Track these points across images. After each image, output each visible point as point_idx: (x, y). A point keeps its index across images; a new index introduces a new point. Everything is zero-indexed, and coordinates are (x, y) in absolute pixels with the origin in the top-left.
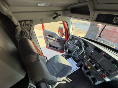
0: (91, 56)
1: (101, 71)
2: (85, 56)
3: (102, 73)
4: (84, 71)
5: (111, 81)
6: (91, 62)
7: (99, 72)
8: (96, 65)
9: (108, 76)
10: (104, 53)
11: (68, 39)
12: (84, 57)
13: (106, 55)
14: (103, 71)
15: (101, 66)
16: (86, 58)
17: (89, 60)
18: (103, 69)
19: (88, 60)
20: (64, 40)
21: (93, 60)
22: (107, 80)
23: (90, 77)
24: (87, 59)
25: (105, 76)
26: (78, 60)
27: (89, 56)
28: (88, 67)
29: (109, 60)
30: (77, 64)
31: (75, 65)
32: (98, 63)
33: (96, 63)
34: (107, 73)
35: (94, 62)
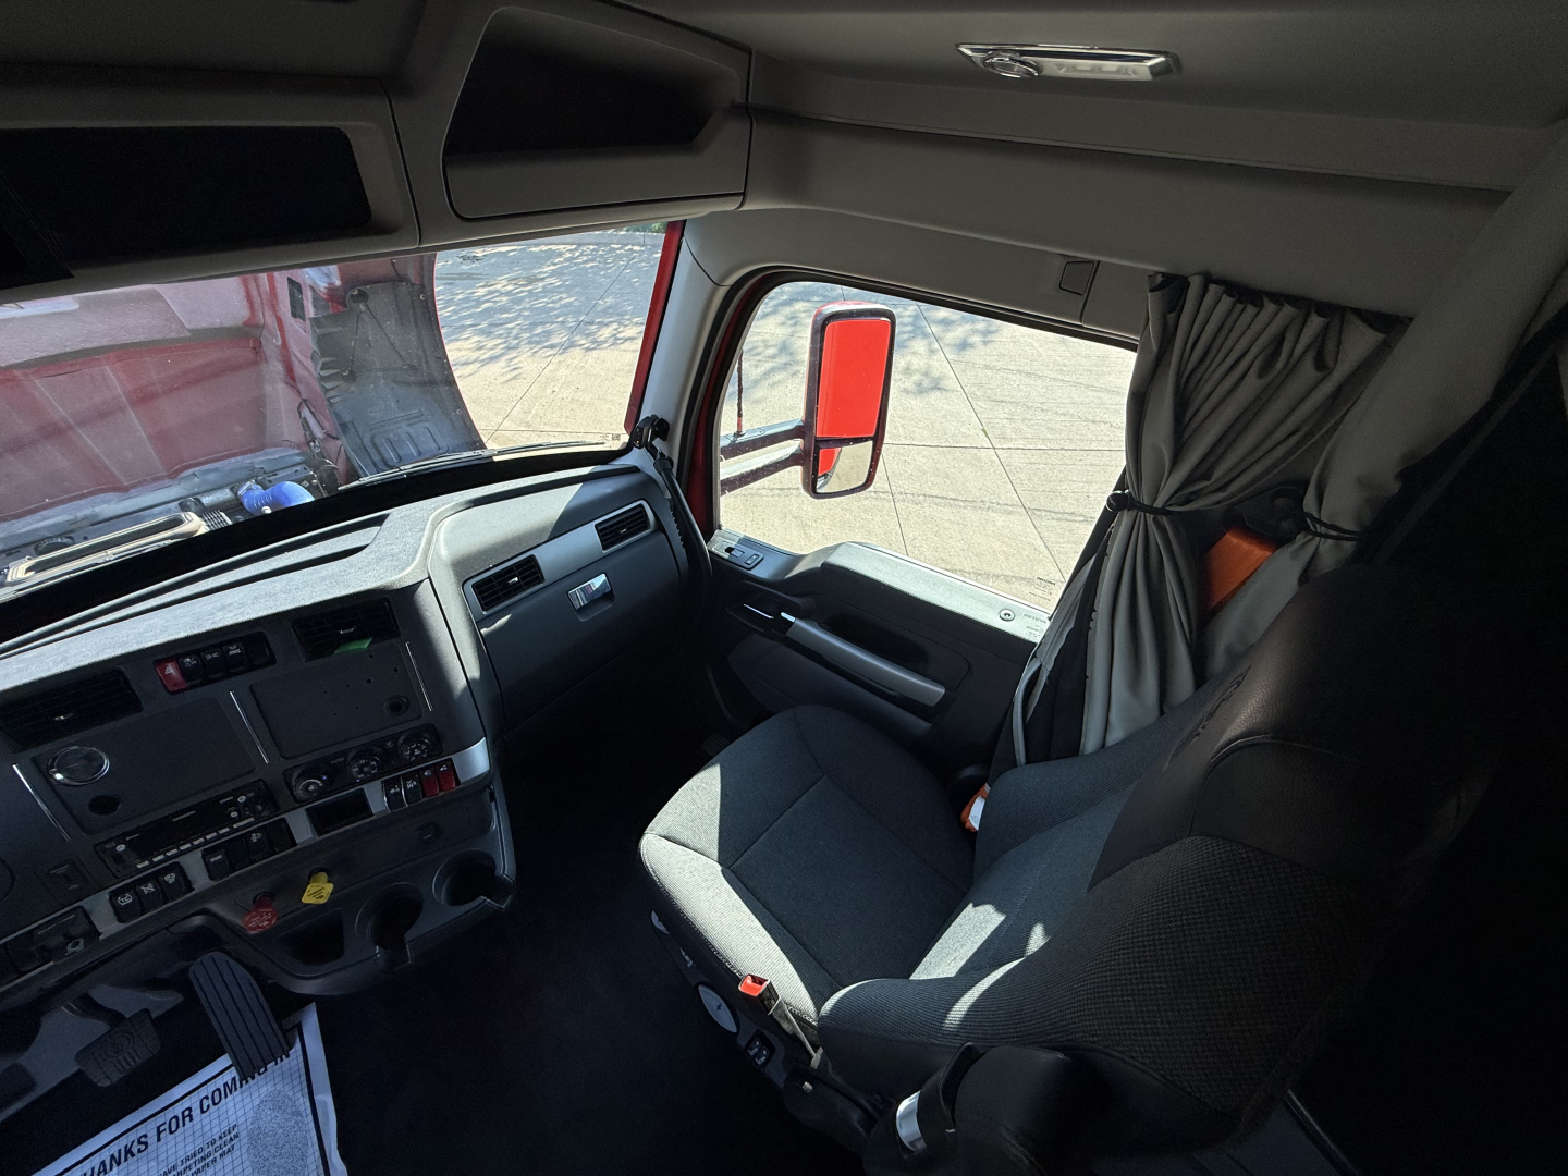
0: (131, 817)
1: (387, 785)
2: (97, 903)
3: (407, 777)
5: (491, 742)
6: (234, 855)
7: (394, 801)
8: (300, 802)
9: (445, 739)
10: (162, 662)
14: (387, 763)
15: (324, 760)
16: (142, 904)
17: (194, 865)
18: (365, 752)
19: (185, 883)
21: (211, 814)
24: (164, 893)
25: (440, 764)
26: (154, 1015)
27: (118, 858)
28: (307, 899)
29: (272, 661)
30: (224, 1061)
31: (229, 1088)
32: (287, 774)
33: (268, 798)
34: (415, 737)
35: (258, 820)
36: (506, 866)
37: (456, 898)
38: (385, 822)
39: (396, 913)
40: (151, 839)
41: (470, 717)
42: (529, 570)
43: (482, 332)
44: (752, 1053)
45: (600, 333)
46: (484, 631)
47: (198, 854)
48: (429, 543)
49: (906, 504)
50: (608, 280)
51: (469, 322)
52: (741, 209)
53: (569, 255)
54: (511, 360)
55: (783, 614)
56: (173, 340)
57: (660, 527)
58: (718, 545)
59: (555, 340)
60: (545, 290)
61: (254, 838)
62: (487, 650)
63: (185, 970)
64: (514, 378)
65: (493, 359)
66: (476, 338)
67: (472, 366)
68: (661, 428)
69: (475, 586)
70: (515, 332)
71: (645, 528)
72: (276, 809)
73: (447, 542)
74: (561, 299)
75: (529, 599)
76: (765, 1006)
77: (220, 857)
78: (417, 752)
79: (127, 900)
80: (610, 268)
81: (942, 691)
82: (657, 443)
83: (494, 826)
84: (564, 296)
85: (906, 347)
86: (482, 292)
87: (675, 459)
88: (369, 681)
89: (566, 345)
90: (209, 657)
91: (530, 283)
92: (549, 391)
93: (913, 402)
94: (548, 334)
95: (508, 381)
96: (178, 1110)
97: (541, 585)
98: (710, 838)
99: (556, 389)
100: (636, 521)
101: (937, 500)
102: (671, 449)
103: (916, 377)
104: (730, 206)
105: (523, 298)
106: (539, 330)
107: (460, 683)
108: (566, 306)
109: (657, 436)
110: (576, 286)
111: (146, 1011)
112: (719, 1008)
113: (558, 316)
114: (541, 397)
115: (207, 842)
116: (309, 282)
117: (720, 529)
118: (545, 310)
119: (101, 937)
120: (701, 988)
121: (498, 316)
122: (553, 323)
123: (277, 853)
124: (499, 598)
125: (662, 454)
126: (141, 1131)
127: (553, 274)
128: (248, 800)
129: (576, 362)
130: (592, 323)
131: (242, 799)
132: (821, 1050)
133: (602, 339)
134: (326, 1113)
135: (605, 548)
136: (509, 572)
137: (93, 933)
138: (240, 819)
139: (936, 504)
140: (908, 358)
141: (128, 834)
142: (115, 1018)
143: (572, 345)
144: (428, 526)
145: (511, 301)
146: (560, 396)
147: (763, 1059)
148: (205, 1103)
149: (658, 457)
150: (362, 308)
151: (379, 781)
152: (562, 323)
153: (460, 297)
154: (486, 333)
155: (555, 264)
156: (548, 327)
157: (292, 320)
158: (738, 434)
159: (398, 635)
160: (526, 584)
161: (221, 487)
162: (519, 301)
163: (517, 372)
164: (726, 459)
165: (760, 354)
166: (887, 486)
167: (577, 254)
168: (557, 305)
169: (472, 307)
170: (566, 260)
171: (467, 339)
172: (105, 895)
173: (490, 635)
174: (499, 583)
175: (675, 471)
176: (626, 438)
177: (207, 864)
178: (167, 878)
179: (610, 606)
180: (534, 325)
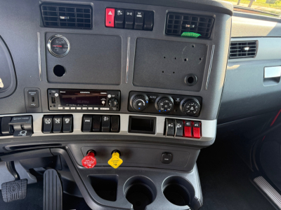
0: (66, 82)
2: (38, 118)
3: (179, 121)
5: (218, 123)
6: (94, 123)
8: (130, 110)
9: (202, 109)
10: (109, 8)
12: (37, 131)
13: (125, 10)
14: (173, 113)
15: (149, 94)
16: (52, 128)
17: (78, 118)
19: (71, 127)
21: (94, 99)
22: (209, 130)
25: (196, 122)
26: (29, 183)
28: (110, 162)
29: (151, 29)
32: (132, 92)
33: (118, 103)
35: (111, 111)
38: (158, 141)
40: (70, 97)
41: (217, 105)
42: (252, 47)
46: (228, 67)
47: (81, 115)
61: (105, 119)
63: (43, 172)
72: (119, 109)
77: (89, 121)
88: (185, 60)
90: (128, 14)
97: (253, 58)
111: (27, 180)
115: (88, 111)
119: (33, 135)
123: (110, 132)
128: (112, 98)
131: (109, 96)
137: (31, 131)
138: (105, 106)
141: (62, 89)
151: (165, 117)
172: (42, 115)
173: (229, 70)
177: (83, 121)
178: (66, 120)
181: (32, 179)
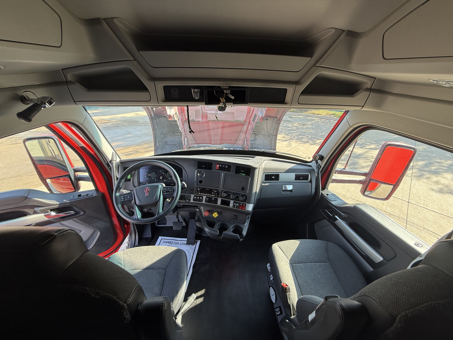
0: (202, 186)
1: (234, 202)
2: (192, 196)
3: (238, 203)
4: (212, 232)
6: (209, 200)
7: (234, 206)
8: (222, 197)
9: (247, 199)
10: (218, 164)
11: (115, 183)
12: (192, 201)
13: (222, 165)
14: (236, 199)
15: (228, 192)
16: (196, 200)
17: (204, 197)
18: (234, 194)
19: (202, 200)
20: (95, 194)
21: (210, 191)
22: (250, 207)
23: (229, 232)
24: (199, 200)
25: (244, 204)
27: (198, 190)
28: (213, 215)
29: (230, 171)
30: (186, 239)
31: (184, 244)
32: (222, 191)
33: (218, 194)
34: (243, 196)
35: (215, 196)
36: (244, 233)
37: (233, 232)
38: (230, 210)
39: (223, 228)
40: (203, 190)
41: (253, 199)
42: (277, 177)
43: (286, 134)
44: (276, 310)
45: (317, 141)
46: (263, 184)
47: (206, 197)
48: (262, 163)
49: (413, 227)
50: (325, 129)
51: (284, 131)
52: (362, 109)
53: (317, 121)
54: (290, 142)
55: (336, 216)
56: (232, 121)
57: (311, 181)
58: (324, 192)
59: (303, 140)
60: (306, 128)
61: (213, 199)
62: (262, 188)
63: (189, 221)
64: (289, 146)
65: (286, 141)
66: (284, 135)
67: (280, 141)
68: (322, 158)
69: (266, 175)
70: (294, 136)
71: (307, 180)
72: (218, 196)
73: (265, 164)
74: (310, 131)
75: (274, 183)
76: (286, 292)
78: (242, 199)
79: (195, 198)
80: (327, 126)
81: (382, 259)
82: (319, 161)
83: (246, 224)
84: (311, 130)
85: (440, 174)
86: (290, 125)
87: (322, 167)
88: (241, 182)
89: (306, 142)
91: (303, 125)
92: (296, 151)
93: (434, 194)
94: (302, 138)
95: (287, 146)
96: (178, 242)
97: (277, 181)
98: (290, 255)
99: (298, 151)
100: (305, 178)
101: (430, 232)
102: (322, 164)
103: (440, 186)
104: (358, 108)
105: (300, 128)
106: (300, 137)
107: (254, 191)
108: (310, 132)
109: (320, 159)
110: (315, 128)
112: (273, 295)
113: (307, 134)
114: (293, 152)
115: (208, 195)
116: (259, 115)
117: (327, 189)
118: (305, 132)
119: (190, 202)
120: (271, 287)
121: (292, 131)
122: (305, 136)
123: (214, 204)
124: (269, 179)
125: (319, 164)
126: (173, 241)
127: (310, 125)
129: (306, 146)
130: (315, 138)
131: (215, 191)
132: (295, 316)
133: (317, 143)
134: (193, 260)
135: (295, 180)
136: (273, 175)
137: (190, 200)
138: (213, 195)
139: (429, 233)
140: (439, 178)
141: (201, 188)
142: (179, 221)
143: (307, 142)
144: (263, 160)
145: (296, 128)
146: (298, 153)
147: (278, 314)
148: (181, 244)
149: (318, 164)
150: (266, 122)
151: (233, 201)
152: (307, 136)
153: (285, 125)
154: (287, 134)
155: (312, 122)
156: (303, 136)
157: (252, 121)
158: (344, 169)
159: (249, 176)
160: (275, 179)
161: (227, 147)
162: (298, 129)
163: (290, 145)
164: (337, 174)
165: (368, 159)
166: (406, 218)
167: (319, 121)
168: (308, 132)
169: (286, 128)
170: (315, 122)
171: (282, 135)
172: (194, 195)
173: (263, 185)
174: (270, 177)
175: (321, 169)
176: (311, 159)
177: (206, 199)
178: (201, 198)
179: (290, 193)
180: (300, 135)
181: (184, 224)
